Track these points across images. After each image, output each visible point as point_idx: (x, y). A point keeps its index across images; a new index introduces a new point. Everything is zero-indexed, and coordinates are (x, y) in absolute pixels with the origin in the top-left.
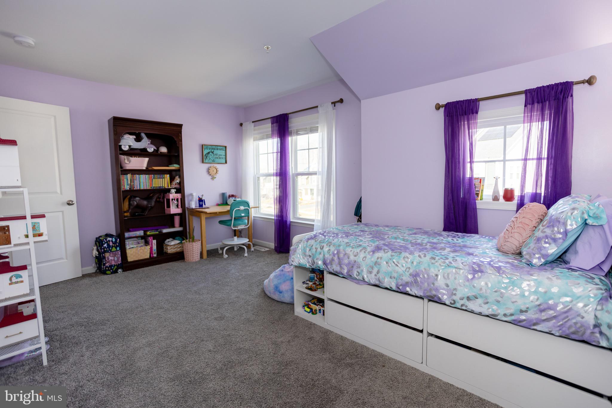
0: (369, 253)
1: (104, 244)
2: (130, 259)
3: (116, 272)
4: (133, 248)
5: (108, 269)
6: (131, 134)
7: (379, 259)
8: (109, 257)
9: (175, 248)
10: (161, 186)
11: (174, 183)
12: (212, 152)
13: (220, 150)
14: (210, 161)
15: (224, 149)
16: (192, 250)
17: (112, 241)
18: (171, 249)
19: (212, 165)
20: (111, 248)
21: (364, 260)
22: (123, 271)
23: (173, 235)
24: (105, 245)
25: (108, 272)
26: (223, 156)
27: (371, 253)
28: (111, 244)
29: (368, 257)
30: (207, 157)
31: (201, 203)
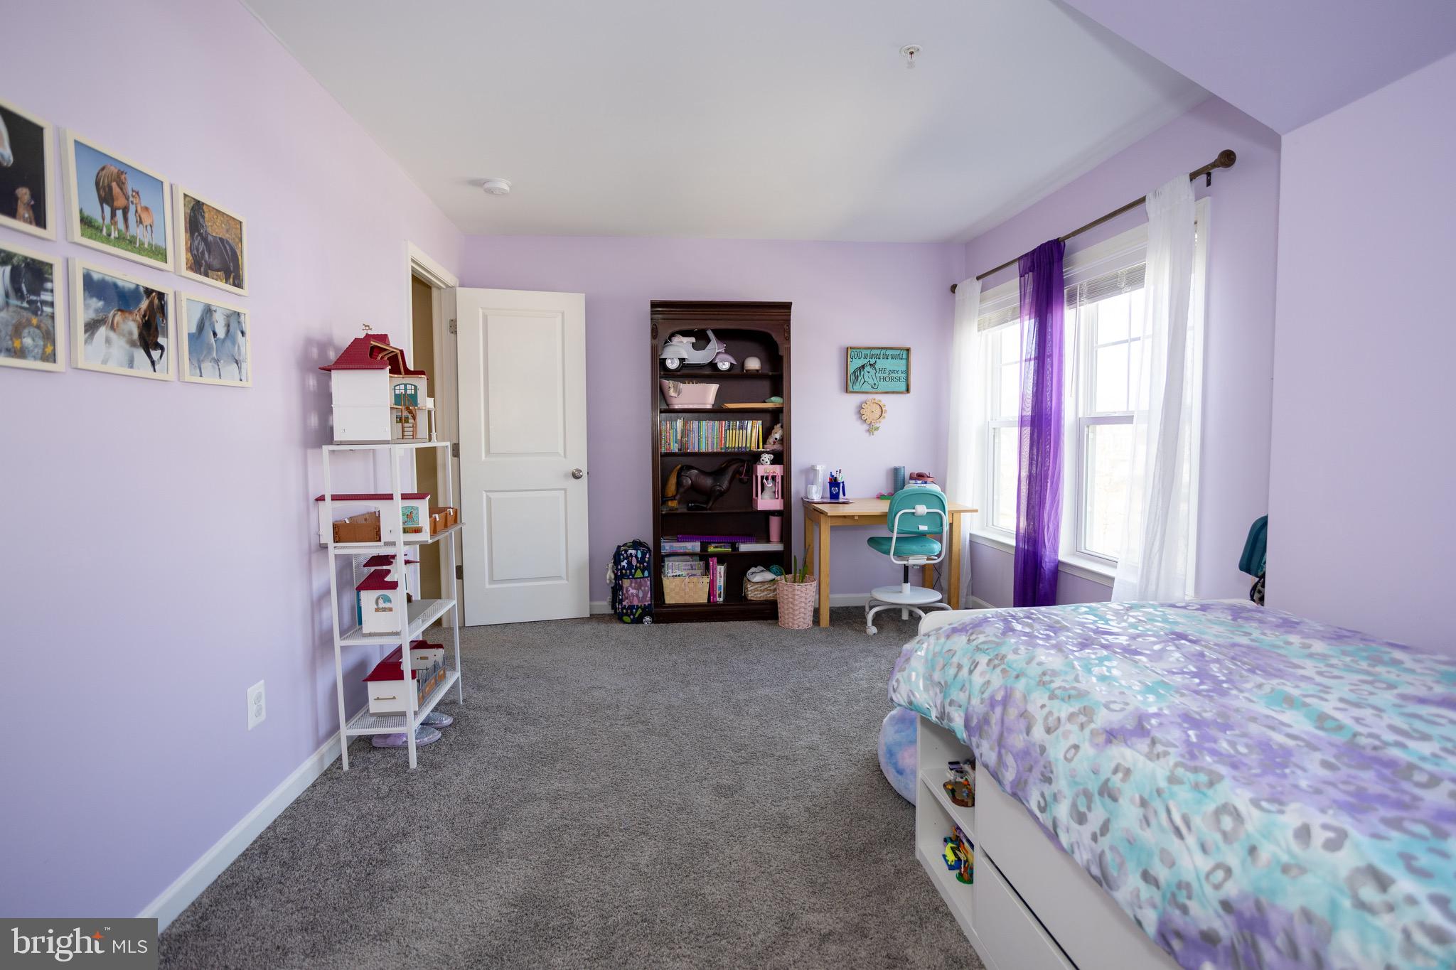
0: (1094, 733)
1: (623, 561)
2: (669, 600)
3: (639, 621)
4: (679, 576)
5: (627, 612)
6: (685, 334)
7: (1120, 775)
8: (630, 588)
9: (764, 591)
10: (742, 448)
11: (771, 440)
12: (870, 365)
13: (892, 358)
14: (867, 387)
15: (904, 356)
16: (791, 600)
17: (636, 557)
18: (756, 590)
19: (870, 397)
20: (633, 571)
21: (1068, 756)
22: (654, 622)
23: (765, 560)
24: (624, 563)
25: (626, 619)
26: (900, 375)
27: (1101, 739)
28: (634, 562)
29: (1087, 750)
30: (857, 378)
31: (835, 490)
